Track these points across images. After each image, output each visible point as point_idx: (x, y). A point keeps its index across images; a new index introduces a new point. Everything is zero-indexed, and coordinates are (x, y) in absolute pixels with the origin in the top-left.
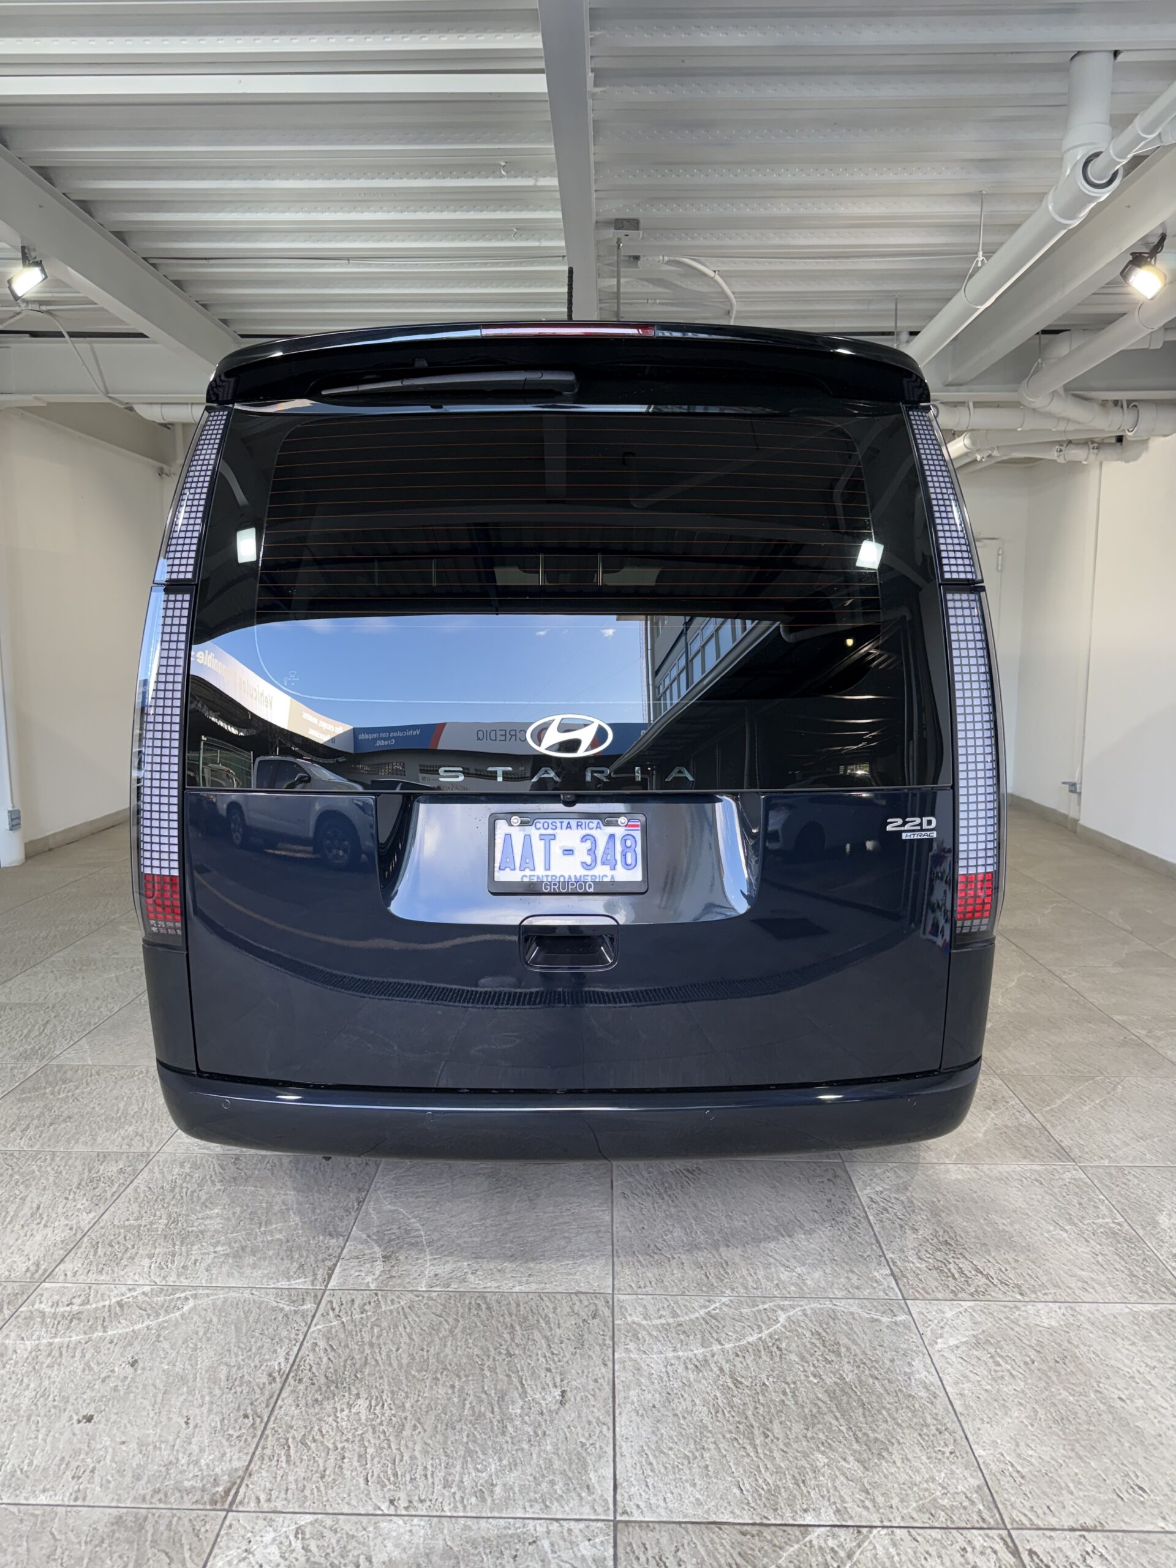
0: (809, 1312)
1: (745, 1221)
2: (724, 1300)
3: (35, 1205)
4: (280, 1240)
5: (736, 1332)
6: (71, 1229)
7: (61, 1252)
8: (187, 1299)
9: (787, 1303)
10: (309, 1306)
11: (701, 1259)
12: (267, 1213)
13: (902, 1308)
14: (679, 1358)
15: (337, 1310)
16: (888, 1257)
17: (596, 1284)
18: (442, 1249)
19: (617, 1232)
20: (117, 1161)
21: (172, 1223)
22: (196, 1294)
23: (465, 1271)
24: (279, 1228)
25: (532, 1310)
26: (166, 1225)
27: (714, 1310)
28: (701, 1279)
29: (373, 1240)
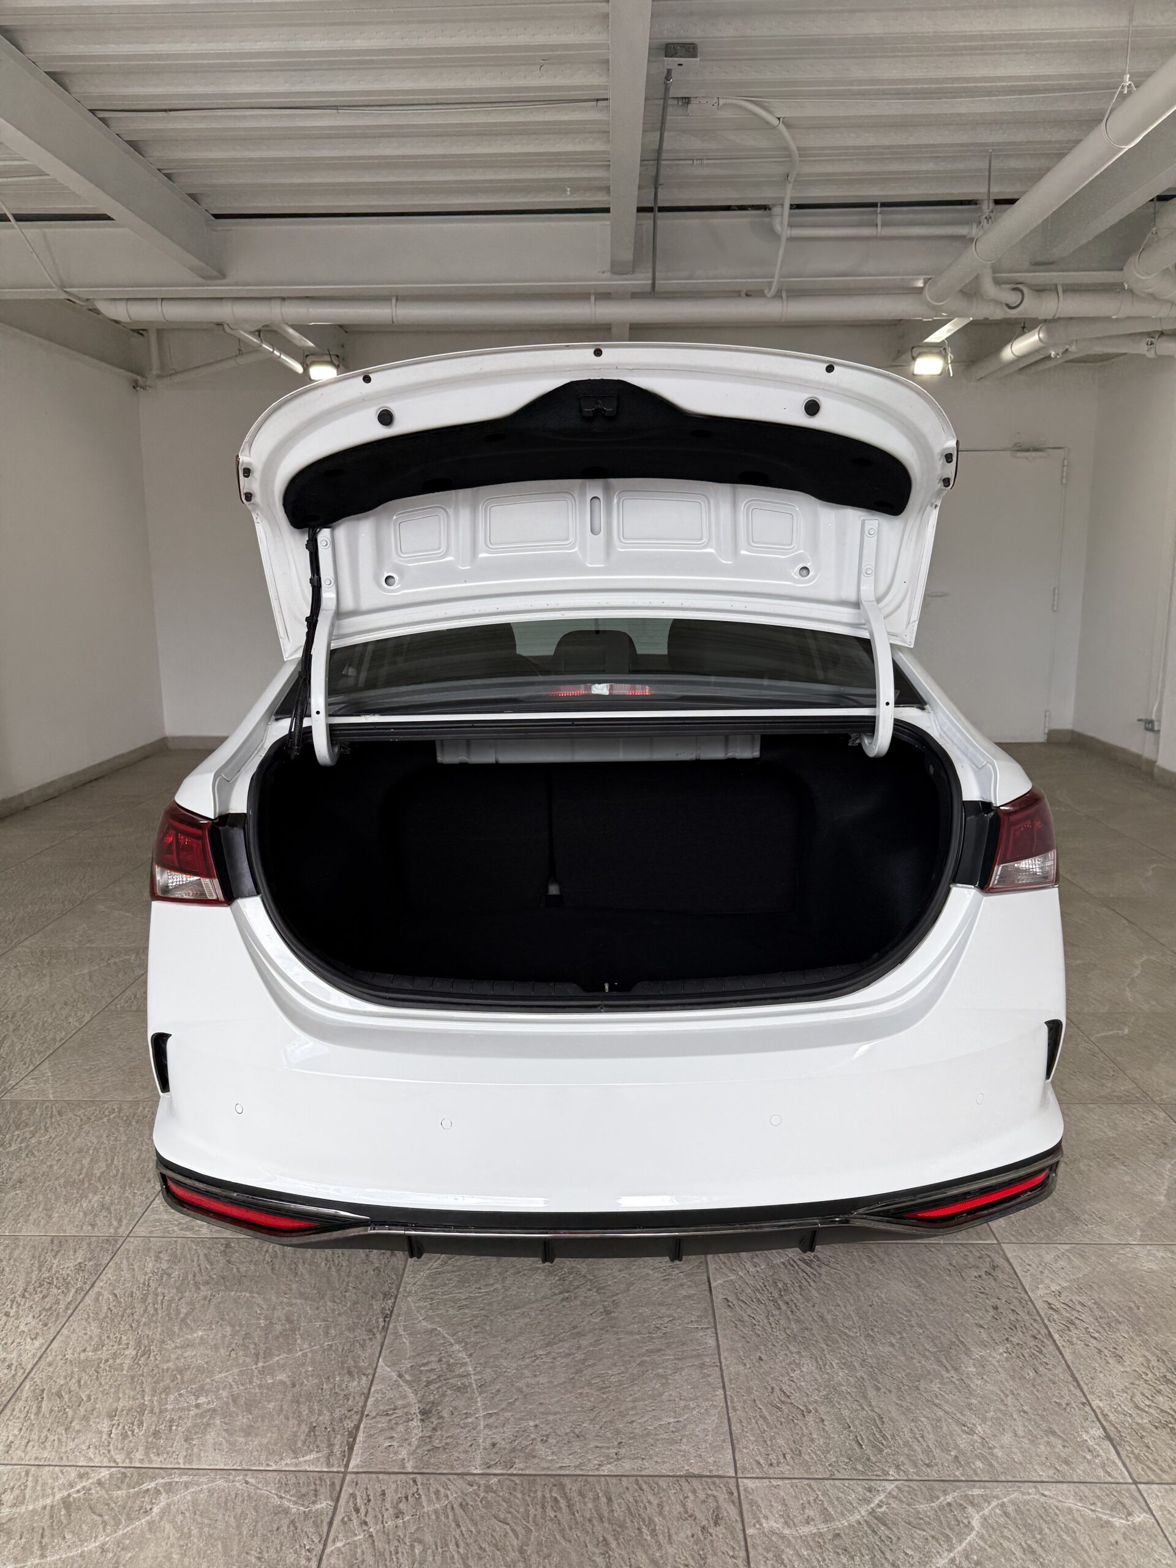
0: (1010, 1509)
1: (892, 1345)
2: (890, 1487)
4: (283, 1383)
5: (916, 1548)
8: (157, 1492)
9: (976, 1492)
10: (324, 1504)
11: (846, 1413)
12: (266, 1336)
13: (1136, 1500)
15: (363, 1510)
16: (1094, 1404)
17: (711, 1460)
18: (498, 1398)
19: (728, 1367)
20: (75, 1251)
21: (142, 1356)
22: (170, 1484)
23: (532, 1436)
24: (281, 1362)
25: (629, 1509)
26: (134, 1359)
27: (879, 1506)
28: (852, 1449)
29: (406, 1382)
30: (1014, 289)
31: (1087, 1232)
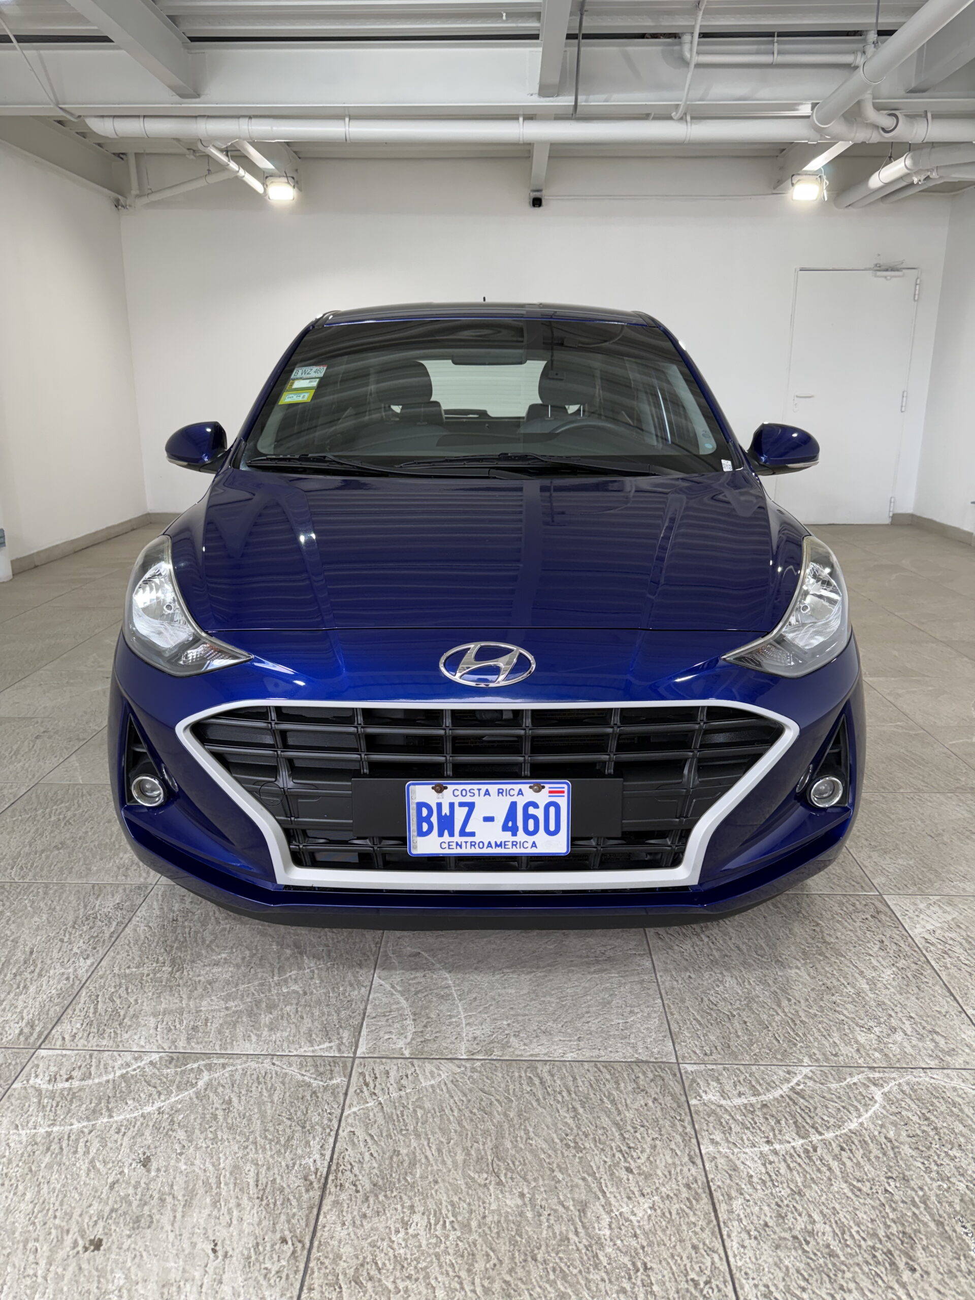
0: (905, 1088)
2: (806, 1071)
3: (27, 949)
4: (296, 992)
5: (831, 1115)
6: (68, 979)
7: (57, 1008)
8: (200, 1070)
9: (877, 1075)
10: (338, 1080)
11: (765, 1017)
12: (279, 958)
14: (775, 1152)
15: (372, 1085)
17: (655, 1050)
18: (477, 1003)
19: (663, 983)
20: (113, 896)
21: (177, 971)
22: (210, 1065)
23: (506, 1032)
24: (294, 977)
25: (591, 1085)
26: (171, 973)
27: (798, 1084)
28: (771, 1042)
29: (399, 991)
30: (890, 115)
31: (953, 887)
